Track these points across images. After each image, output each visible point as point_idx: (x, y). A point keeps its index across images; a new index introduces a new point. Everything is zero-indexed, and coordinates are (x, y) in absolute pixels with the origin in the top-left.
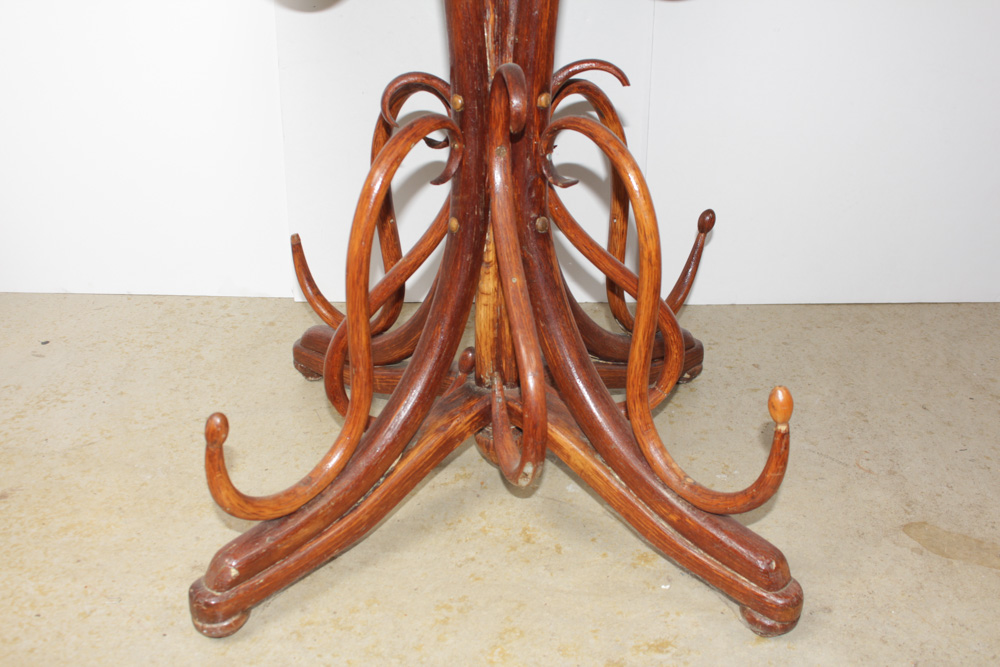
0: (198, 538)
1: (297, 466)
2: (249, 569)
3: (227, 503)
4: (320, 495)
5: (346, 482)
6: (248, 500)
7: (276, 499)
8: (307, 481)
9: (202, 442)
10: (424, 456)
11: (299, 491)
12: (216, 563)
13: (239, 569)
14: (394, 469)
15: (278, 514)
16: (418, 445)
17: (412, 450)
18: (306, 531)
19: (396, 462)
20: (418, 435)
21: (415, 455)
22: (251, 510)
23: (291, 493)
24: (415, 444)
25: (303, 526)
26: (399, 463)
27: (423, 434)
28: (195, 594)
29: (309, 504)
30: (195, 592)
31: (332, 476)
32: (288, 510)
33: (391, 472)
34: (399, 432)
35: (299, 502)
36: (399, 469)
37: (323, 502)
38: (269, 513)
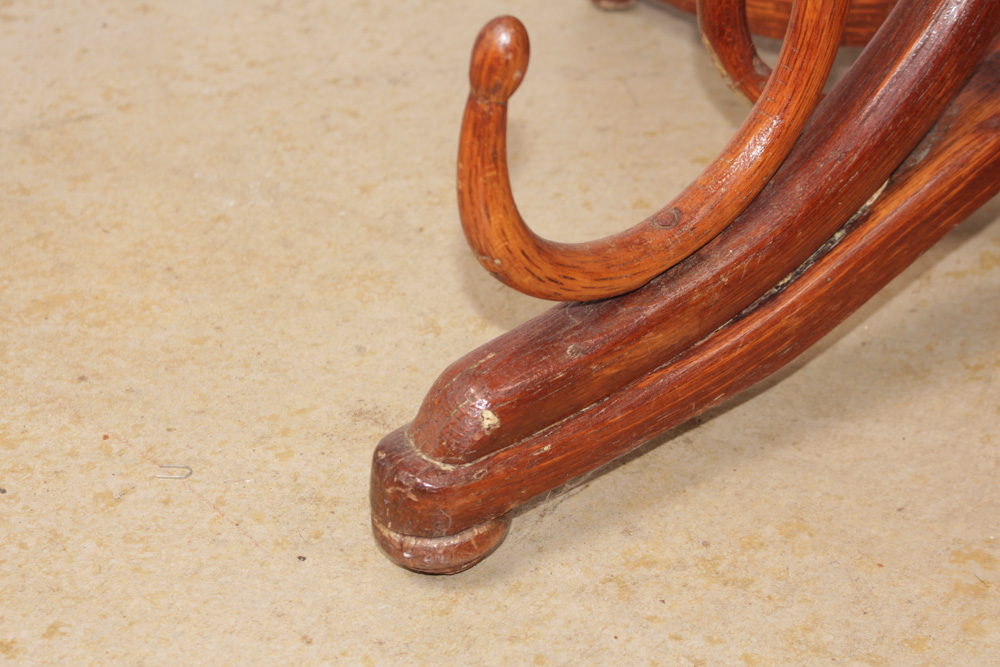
0: (361, 349)
1: (587, 205)
2: (520, 417)
3: (498, 245)
4: (696, 256)
5: (761, 230)
6: (543, 248)
7: (598, 251)
8: (671, 218)
9: (461, 90)
10: (945, 187)
11: (652, 240)
12: (443, 397)
13: (501, 413)
14: (871, 213)
15: (601, 289)
16: (930, 158)
17: (918, 169)
18: (657, 340)
19: (875, 196)
20: (933, 137)
21: (921, 185)
22: (547, 270)
23: (631, 242)
24: (923, 155)
25: (653, 324)
26: (881, 199)
27: (946, 133)
28: (388, 463)
29: (669, 275)
30: (390, 459)
31: (731, 211)
32: (624, 283)
33: (864, 220)
34: (897, 118)
35: (652, 266)
36: (883, 213)
37: (704, 274)
38: (583, 286)
